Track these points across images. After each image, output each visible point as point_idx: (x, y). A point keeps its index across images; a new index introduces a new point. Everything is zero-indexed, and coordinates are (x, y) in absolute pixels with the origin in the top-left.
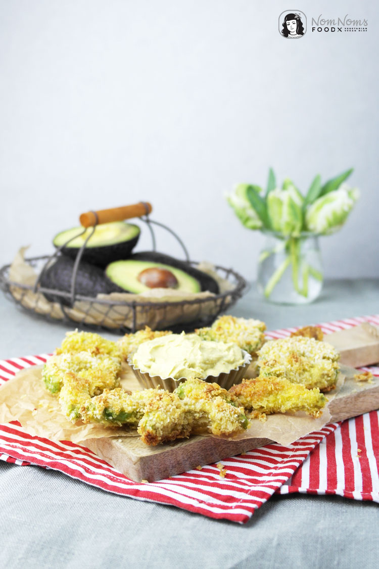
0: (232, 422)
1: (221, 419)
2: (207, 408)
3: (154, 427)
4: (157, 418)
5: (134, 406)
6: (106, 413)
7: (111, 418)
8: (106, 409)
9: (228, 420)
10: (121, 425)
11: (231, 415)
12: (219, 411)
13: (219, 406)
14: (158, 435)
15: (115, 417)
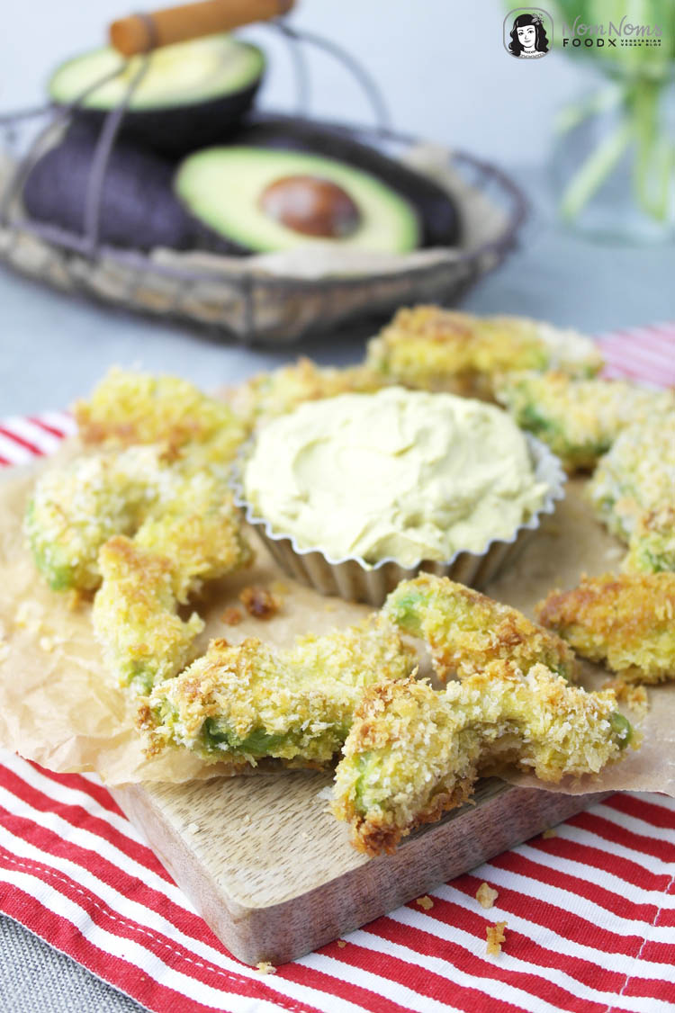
0: (596, 746)
1: (566, 740)
2: (518, 707)
3: (389, 806)
4: (393, 775)
5: (294, 712)
6: (210, 732)
7: (224, 747)
8: (209, 723)
9: (584, 742)
10: (255, 764)
11: (592, 725)
12: (556, 716)
13: (552, 702)
14: (399, 825)
15: (235, 743)
